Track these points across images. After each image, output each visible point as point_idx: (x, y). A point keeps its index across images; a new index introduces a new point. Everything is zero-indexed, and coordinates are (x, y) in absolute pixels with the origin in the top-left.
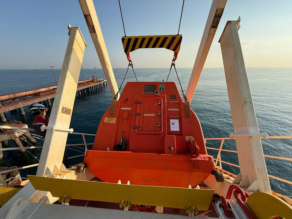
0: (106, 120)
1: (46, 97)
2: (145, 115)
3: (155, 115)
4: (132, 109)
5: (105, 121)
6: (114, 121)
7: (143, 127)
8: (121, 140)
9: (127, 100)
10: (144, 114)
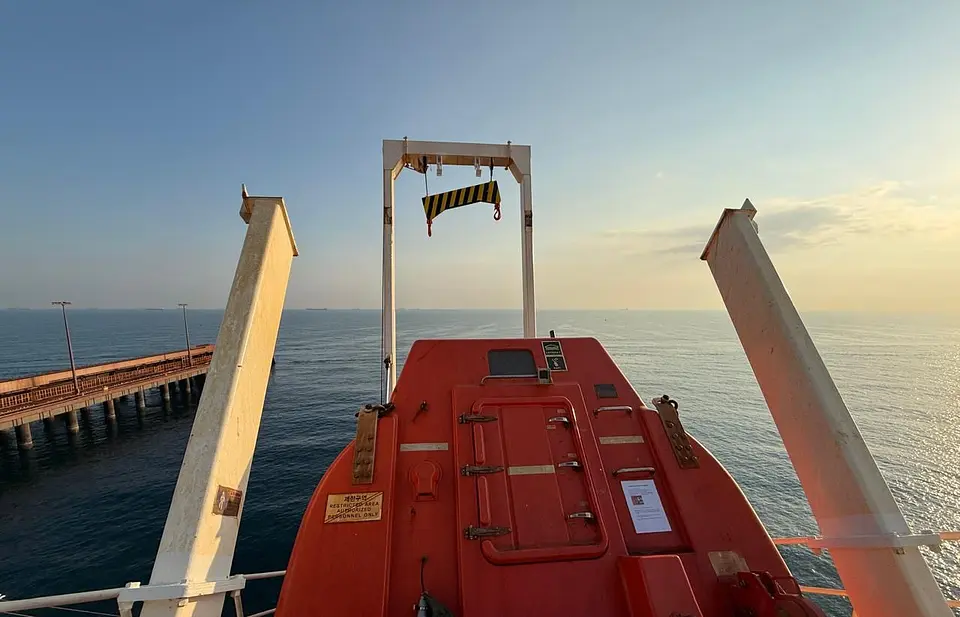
0: (336, 506)
1: (14, 418)
2: (513, 471)
3: (557, 468)
4: (452, 447)
5: (330, 511)
6: (372, 507)
7: (515, 528)
8: (418, 608)
9: (424, 409)
10: (508, 466)
